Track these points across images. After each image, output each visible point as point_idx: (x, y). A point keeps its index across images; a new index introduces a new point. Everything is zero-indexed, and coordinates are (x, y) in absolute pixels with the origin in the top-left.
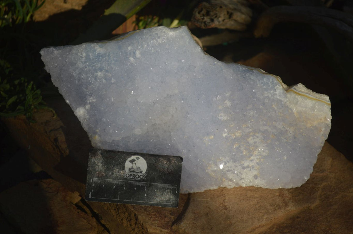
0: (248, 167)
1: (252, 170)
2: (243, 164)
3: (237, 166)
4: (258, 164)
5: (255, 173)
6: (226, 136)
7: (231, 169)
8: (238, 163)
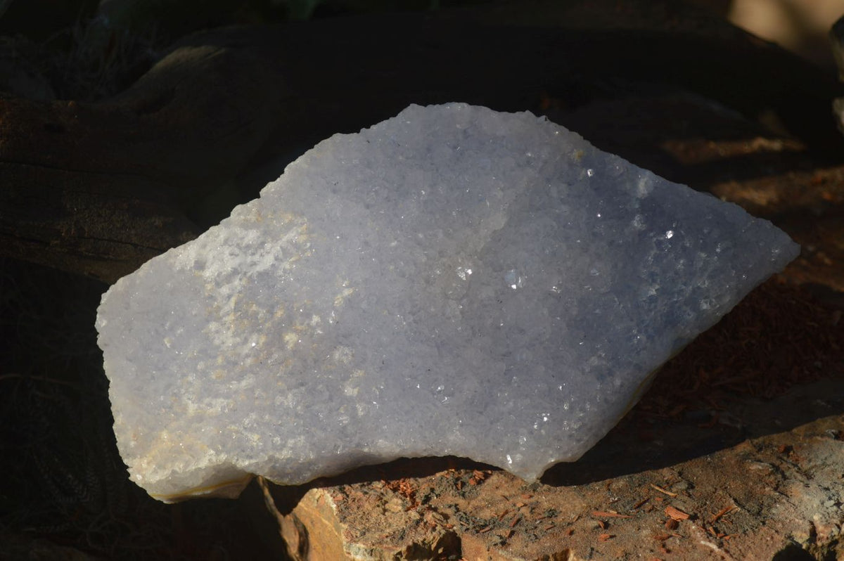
0: (229, 279)
1: (216, 277)
2: (241, 279)
3: (251, 265)
4: (212, 298)
6: (311, 319)
7: (260, 252)
8: (252, 274)
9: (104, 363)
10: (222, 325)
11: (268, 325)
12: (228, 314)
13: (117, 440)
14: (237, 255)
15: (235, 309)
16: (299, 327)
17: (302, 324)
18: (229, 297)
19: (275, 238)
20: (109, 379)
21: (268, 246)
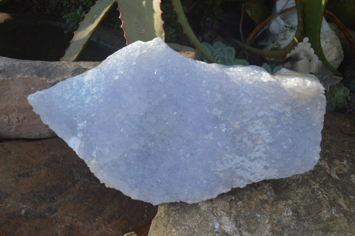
0: (256, 159)
1: (260, 161)
2: (250, 157)
3: (244, 161)
4: (265, 153)
5: (265, 163)
6: (226, 131)
7: (239, 166)
8: (245, 157)
9: (321, 141)
10: (264, 141)
11: (245, 134)
12: (261, 144)
13: (325, 107)
14: (249, 167)
15: (256, 146)
16: (231, 129)
17: (230, 130)
18: (257, 151)
19: (230, 169)
20: (321, 134)
21: (234, 167)
